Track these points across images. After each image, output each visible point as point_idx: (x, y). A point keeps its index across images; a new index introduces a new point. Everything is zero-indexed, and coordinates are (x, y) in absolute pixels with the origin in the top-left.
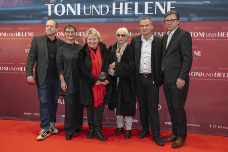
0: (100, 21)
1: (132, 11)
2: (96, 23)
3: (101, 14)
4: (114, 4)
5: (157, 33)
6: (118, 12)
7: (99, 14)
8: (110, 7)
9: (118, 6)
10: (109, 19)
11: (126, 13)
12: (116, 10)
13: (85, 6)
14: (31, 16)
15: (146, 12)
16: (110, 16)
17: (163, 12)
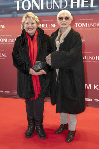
7: (59, 8)
8: (69, 1)
11: (83, 6)
12: (74, 4)
14: (3, 11)
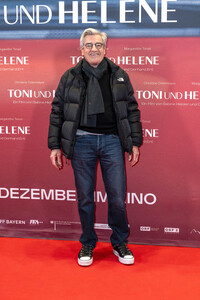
0: (36, 36)
1: (95, 18)
2: (27, 39)
3: (38, 22)
4: (62, 5)
5: (144, 59)
6: (69, 18)
7: (33, 22)
8: (55, 9)
9: (68, 7)
10: (53, 32)
11: (85, 20)
12: (66, 14)
13: (5, 7)
15: (122, 19)
16: (54, 26)
17: (154, 18)
